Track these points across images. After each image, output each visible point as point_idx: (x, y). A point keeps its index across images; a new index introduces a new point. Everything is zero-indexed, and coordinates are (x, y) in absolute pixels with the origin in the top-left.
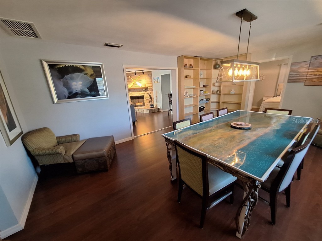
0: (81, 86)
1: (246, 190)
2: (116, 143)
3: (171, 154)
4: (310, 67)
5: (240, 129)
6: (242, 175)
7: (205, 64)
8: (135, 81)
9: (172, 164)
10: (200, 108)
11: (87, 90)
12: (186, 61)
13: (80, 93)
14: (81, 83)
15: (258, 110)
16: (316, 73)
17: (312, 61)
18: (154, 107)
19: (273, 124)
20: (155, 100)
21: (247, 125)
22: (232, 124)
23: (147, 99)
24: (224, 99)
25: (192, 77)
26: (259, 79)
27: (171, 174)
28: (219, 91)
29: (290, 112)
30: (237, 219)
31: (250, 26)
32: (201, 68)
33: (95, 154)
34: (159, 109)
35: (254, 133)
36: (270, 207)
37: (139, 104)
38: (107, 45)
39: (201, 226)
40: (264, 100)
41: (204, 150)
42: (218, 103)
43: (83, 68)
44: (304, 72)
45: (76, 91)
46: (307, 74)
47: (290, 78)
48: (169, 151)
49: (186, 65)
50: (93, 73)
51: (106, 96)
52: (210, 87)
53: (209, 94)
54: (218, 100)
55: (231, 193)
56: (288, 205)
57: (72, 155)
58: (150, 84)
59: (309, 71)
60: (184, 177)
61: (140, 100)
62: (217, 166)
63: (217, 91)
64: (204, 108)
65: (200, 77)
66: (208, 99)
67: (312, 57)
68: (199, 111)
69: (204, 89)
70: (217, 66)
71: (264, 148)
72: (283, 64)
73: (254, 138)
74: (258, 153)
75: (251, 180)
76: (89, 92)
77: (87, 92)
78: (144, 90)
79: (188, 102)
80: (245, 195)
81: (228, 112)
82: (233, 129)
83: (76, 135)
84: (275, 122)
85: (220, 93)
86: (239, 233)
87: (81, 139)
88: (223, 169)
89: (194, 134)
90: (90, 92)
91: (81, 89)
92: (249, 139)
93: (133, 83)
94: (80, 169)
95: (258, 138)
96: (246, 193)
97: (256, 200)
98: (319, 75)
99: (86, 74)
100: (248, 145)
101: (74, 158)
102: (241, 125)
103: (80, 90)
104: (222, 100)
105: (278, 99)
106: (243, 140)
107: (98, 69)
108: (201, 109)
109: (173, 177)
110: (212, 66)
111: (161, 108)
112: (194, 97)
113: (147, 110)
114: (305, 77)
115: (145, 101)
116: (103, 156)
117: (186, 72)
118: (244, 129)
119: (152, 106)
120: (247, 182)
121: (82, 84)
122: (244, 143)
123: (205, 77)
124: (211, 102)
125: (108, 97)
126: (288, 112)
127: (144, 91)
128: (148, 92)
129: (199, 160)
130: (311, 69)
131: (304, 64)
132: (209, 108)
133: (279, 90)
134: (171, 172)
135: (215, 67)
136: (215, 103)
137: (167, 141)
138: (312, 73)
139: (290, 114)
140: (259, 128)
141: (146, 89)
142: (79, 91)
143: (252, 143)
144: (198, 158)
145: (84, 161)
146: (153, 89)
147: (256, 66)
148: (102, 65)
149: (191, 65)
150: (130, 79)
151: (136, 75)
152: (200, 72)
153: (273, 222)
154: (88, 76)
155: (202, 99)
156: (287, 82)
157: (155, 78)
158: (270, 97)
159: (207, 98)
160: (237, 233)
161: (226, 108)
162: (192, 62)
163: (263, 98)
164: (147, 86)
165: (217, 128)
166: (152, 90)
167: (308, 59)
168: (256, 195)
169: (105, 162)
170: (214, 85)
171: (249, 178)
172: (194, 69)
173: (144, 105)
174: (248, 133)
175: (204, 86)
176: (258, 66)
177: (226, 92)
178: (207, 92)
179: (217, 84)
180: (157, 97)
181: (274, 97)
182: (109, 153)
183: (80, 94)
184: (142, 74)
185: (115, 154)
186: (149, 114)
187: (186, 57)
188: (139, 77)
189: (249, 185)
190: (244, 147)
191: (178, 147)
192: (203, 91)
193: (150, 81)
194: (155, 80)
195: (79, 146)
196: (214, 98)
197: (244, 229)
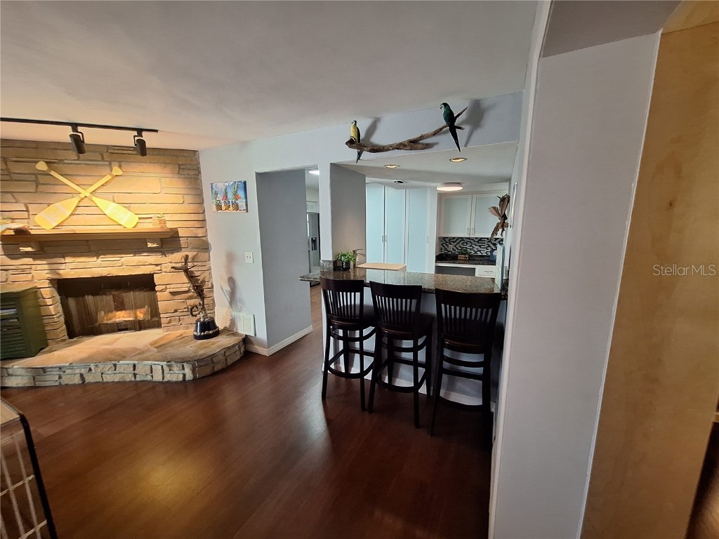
8: (85, 194)
20: (219, 295)
23: (173, 294)
34: (246, 340)
37: (121, 316)
58: (193, 217)
61: (130, 296)
78: (150, 245)
93: (75, 201)
111: (262, 334)
113: (176, 368)
115: (163, 298)
119: (208, 329)
127: (152, 251)
128: (177, 258)
141: (167, 241)
146: (210, 239)
150: (42, 179)
157: (221, 186)
164: (170, 225)
166: (205, 247)
173: (153, 322)
180: (231, 281)
188: (119, 172)
193: (189, 199)
194: (220, 197)
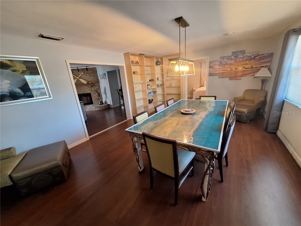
0: (9, 85)
1: (207, 162)
2: (70, 147)
3: (137, 147)
4: (220, 65)
5: (189, 114)
6: (203, 151)
7: (148, 61)
8: (78, 78)
9: (138, 156)
10: (149, 100)
11: (19, 91)
12: (132, 58)
13: (8, 94)
14: (9, 82)
15: (191, 98)
16: (224, 69)
17: (221, 60)
18: (103, 104)
19: (208, 107)
21: (193, 111)
22: (182, 111)
23: (95, 97)
24: (167, 91)
25: (139, 73)
26: (195, 74)
27: (139, 165)
28: (162, 85)
29: (215, 97)
30: (202, 187)
31: (185, 31)
32: (146, 65)
33: (46, 166)
34: (109, 105)
35: (199, 116)
36: (219, 170)
38: (42, 36)
39: (176, 204)
40: (195, 90)
41: (169, 137)
42: (163, 95)
43: (9, 63)
44: (218, 68)
45: (2, 92)
46: (219, 70)
47: (210, 73)
48: (134, 144)
49: (132, 61)
50: (25, 69)
51: (48, 96)
52: (155, 81)
53: (155, 87)
54: (162, 93)
55: (192, 167)
56: (227, 165)
57: (10, 176)
59: (220, 67)
60: (154, 166)
62: (183, 148)
63: (161, 85)
64: (152, 100)
65: (146, 73)
66: (155, 92)
67: (221, 57)
68: (149, 103)
69: (150, 83)
70: (159, 63)
71: (210, 126)
72: (202, 62)
73: (201, 120)
74: (208, 131)
75: (210, 153)
76: (22, 93)
77: (19, 93)
79: (139, 96)
80: (206, 166)
81: (175, 102)
82: (183, 115)
83: (10, 149)
84: (209, 106)
85: (164, 86)
86: (204, 198)
87: (18, 152)
88: (188, 149)
89: (155, 124)
90: (25, 92)
91: (10, 89)
92: (198, 121)
93: (76, 80)
94: (25, 190)
95: (204, 119)
96: (207, 164)
97: (213, 168)
98: (226, 70)
99: (14, 71)
100: (199, 126)
101: (13, 179)
102: (189, 111)
103: (9, 92)
104: (166, 93)
105: (204, 89)
106: (194, 123)
107: (32, 65)
108: (150, 102)
109: (141, 168)
110: (154, 63)
111: (112, 104)
112: (143, 91)
113: (97, 108)
114: (218, 72)
115: (93, 98)
116: (57, 166)
117: (134, 68)
118: (191, 114)
120: (207, 155)
121: (9, 84)
122: (196, 125)
123: (150, 73)
124: (157, 94)
125: (51, 97)
126: (214, 98)
128: (95, 88)
129: (170, 146)
130: (221, 66)
131: (216, 62)
132: (157, 100)
133: (203, 82)
134: (139, 164)
135: (157, 64)
136: (161, 95)
137: (131, 135)
138: (222, 69)
139: (215, 99)
140: (201, 112)
142: (7, 92)
143: (201, 124)
144: (168, 145)
145: (29, 179)
147: (192, 63)
148: (37, 60)
149: (137, 62)
151: (78, 71)
152: (146, 68)
153: (222, 181)
154: (18, 73)
155: (150, 93)
156: (208, 76)
157: (101, 74)
158: (198, 88)
159: (153, 91)
160: (203, 197)
161: (173, 99)
162: (137, 59)
163: (193, 89)
165: (172, 116)
167: (218, 59)
168: (213, 164)
169: (61, 172)
170: (158, 79)
171: (209, 151)
172: (139, 66)
173: (92, 103)
174: (195, 117)
175: (150, 80)
176: (193, 63)
177: (168, 85)
178: (153, 86)
179: (160, 79)
181: (200, 87)
182: (64, 162)
183: (8, 96)
184: (86, 70)
185: (70, 160)
186: (99, 111)
187: (132, 55)
188: (82, 73)
189: (209, 158)
190: (197, 128)
191: (147, 139)
192: (150, 85)
193: (96, 77)
194: (101, 77)
195: (18, 162)
196: (159, 91)
197: (208, 193)
